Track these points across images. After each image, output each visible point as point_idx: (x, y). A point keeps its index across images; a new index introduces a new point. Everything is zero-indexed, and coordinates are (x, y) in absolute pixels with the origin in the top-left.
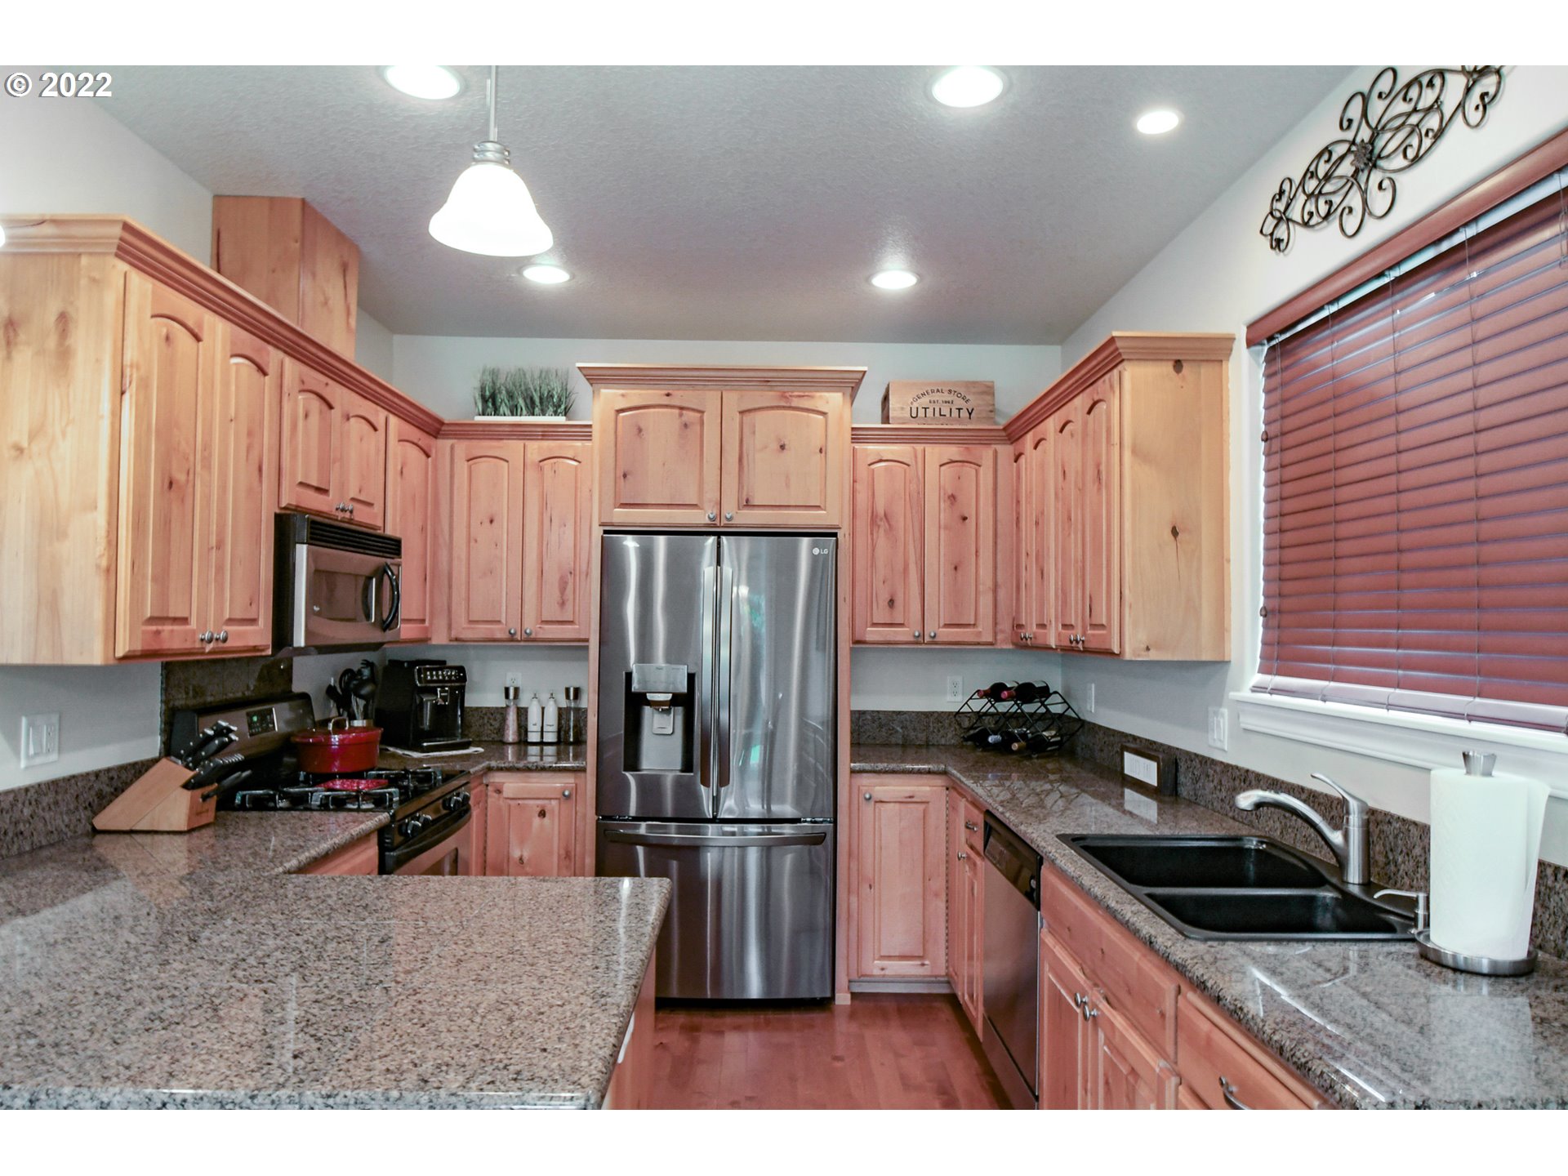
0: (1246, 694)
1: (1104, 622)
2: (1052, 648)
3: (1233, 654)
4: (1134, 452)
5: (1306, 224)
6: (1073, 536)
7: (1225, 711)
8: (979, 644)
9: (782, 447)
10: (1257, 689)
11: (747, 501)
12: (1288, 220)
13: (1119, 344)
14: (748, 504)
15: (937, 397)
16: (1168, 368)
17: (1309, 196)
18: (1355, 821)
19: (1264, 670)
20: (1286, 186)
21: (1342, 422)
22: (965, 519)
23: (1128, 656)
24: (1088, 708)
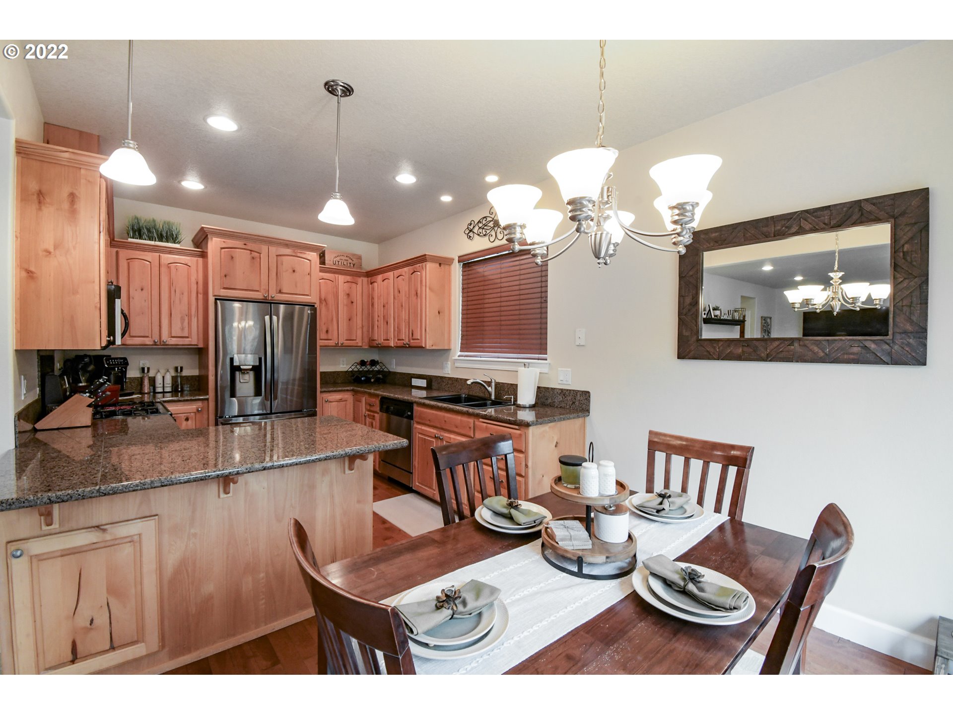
0: (456, 357)
1: (419, 338)
2: (392, 347)
3: (452, 347)
4: (430, 288)
5: (478, 235)
6: (403, 312)
7: (449, 363)
8: (357, 346)
9: (294, 271)
10: (459, 356)
11: (280, 291)
12: (473, 232)
13: (427, 256)
14: (280, 292)
15: (342, 258)
16: (438, 265)
17: (480, 228)
18: (493, 384)
19: (460, 351)
20: (473, 222)
21: (486, 288)
22: (352, 302)
23: (428, 348)
24: (392, 367)
